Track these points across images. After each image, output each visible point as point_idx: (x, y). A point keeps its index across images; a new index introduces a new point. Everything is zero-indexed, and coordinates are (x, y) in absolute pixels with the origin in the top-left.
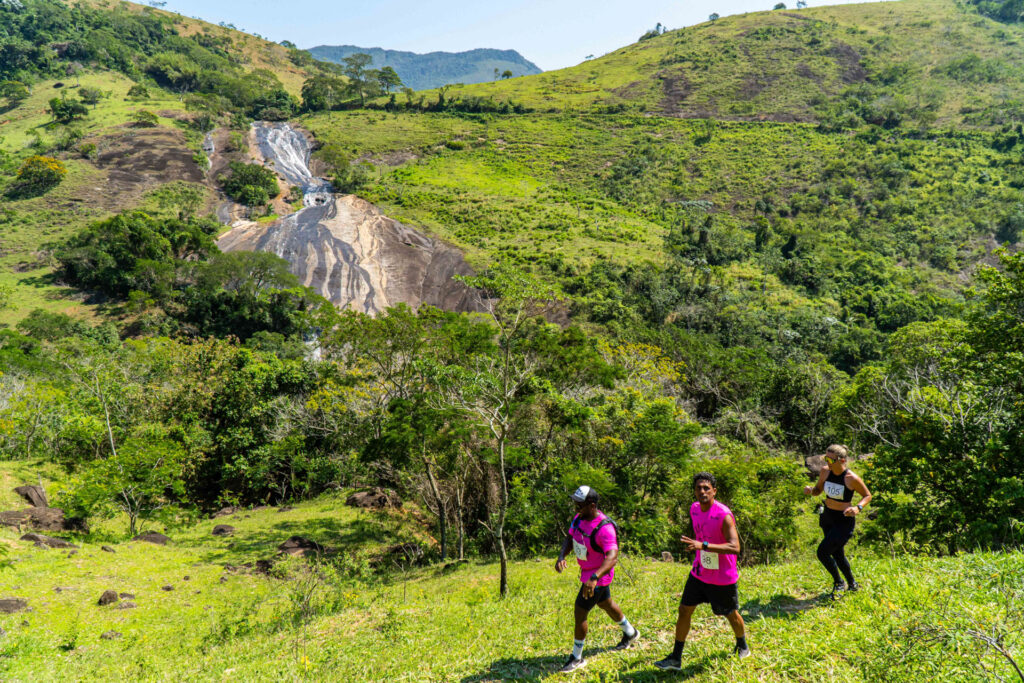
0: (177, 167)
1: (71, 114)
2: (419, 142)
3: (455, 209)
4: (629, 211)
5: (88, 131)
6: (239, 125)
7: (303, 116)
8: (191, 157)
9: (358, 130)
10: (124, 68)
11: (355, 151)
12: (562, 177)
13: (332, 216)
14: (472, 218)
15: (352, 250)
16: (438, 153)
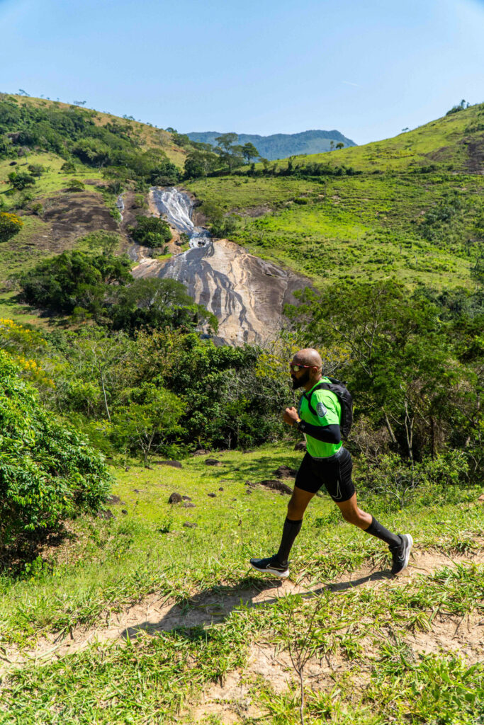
0: (99, 220)
1: (23, 184)
2: (273, 199)
3: (304, 248)
4: (440, 249)
5: (36, 195)
6: (142, 190)
7: (186, 182)
8: (108, 213)
9: (227, 191)
10: (57, 150)
11: (225, 207)
12: (385, 224)
13: (211, 255)
14: (317, 255)
15: (227, 279)
16: (288, 207)
